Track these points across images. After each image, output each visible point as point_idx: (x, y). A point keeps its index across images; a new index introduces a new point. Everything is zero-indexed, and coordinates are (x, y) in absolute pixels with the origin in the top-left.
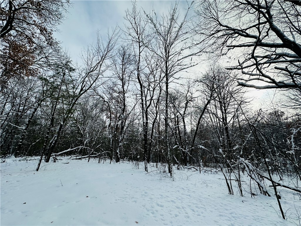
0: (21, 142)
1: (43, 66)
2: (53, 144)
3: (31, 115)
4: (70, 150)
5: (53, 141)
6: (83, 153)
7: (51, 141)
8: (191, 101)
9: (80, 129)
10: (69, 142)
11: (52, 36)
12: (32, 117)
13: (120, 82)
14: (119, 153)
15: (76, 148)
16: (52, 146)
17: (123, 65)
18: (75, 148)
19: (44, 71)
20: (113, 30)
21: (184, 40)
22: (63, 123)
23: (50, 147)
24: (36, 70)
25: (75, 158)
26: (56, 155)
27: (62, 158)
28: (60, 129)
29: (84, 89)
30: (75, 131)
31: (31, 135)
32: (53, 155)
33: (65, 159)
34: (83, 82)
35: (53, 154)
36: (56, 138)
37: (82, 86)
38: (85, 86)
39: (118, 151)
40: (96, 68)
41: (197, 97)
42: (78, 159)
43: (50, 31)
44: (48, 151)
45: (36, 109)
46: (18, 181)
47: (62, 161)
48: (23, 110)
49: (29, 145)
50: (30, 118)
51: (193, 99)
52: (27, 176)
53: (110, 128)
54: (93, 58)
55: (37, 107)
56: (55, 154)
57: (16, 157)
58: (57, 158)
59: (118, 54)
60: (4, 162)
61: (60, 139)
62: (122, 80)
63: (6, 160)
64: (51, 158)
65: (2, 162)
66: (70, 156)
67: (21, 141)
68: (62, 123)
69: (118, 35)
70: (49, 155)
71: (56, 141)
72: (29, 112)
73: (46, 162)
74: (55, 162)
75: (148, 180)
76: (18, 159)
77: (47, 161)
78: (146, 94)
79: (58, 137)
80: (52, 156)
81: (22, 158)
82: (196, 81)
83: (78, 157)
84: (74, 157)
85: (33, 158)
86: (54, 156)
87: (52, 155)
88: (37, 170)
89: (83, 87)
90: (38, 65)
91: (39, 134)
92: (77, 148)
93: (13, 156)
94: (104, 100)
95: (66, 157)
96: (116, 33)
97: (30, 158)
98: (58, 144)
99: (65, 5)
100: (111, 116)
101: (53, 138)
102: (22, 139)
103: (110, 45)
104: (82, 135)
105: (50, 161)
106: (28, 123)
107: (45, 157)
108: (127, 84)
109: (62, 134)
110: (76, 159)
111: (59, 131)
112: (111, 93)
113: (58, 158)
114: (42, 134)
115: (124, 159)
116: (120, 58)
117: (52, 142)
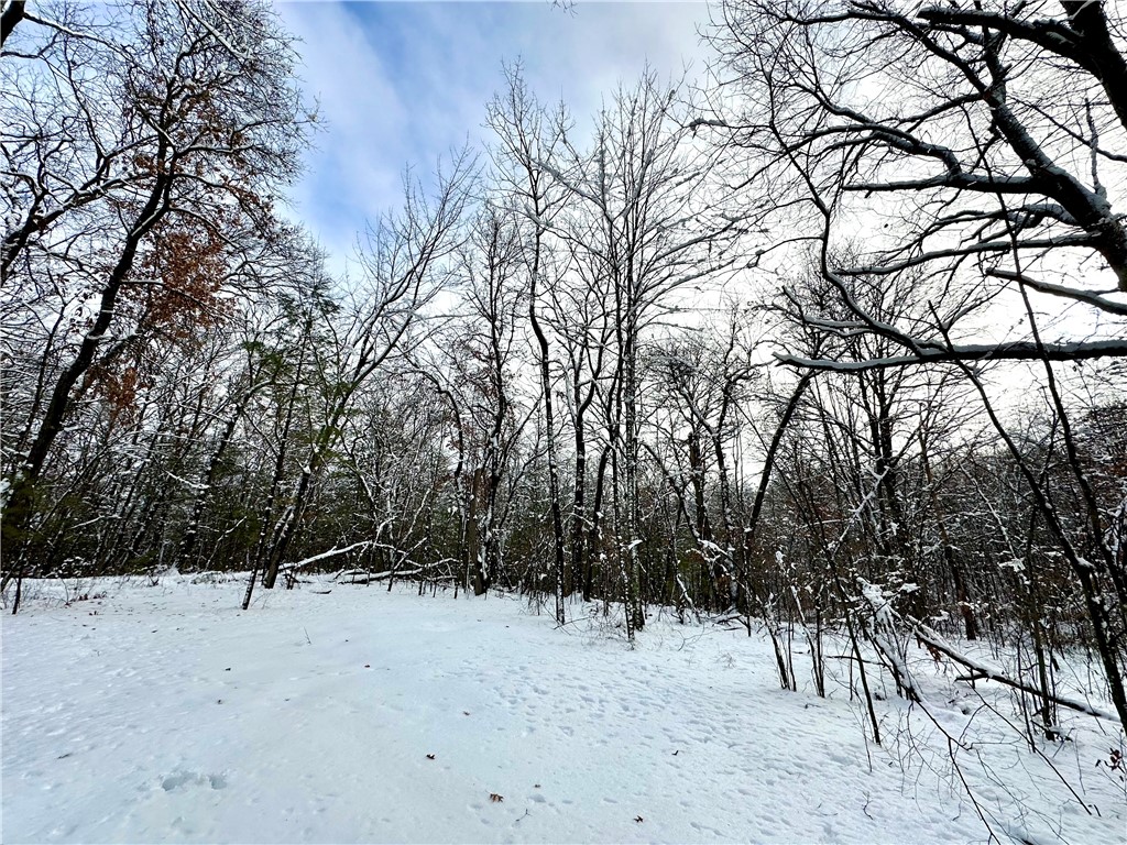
0: (193, 528)
1: (247, 289)
2: (282, 534)
3: (219, 444)
4: (336, 552)
5: (283, 525)
6: (376, 564)
7: (279, 524)
8: (747, 379)
9: (363, 485)
10: (330, 526)
11: (273, 212)
12: (222, 448)
13: (485, 327)
14: (485, 565)
15: (352, 547)
16: (283, 538)
17: (492, 267)
18: (349, 548)
19: (252, 303)
20: (456, 158)
21: (686, 180)
22: (312, 467)
23: (275, 542)
24: (229, 304)
25: (349, 578)
26: (292, 568)
27: (310, 578)
28: (303, 486)
29: (370, 357)
30: (350, 489)
31: (221, 506)
32: (285, 569)
33: (320, 580)
34: (368, 337)
35: (286, 565)
36: (292, 515)
37: (363, 350)
38: (371, 348)
39: (480, 559)
40: (407, 287)
41: (766, 364)
42: (358, 582)
43: (266, 200)
44: (271, 553)
45: (231, 425)
46: (203, 630)
47: (311, 587)
48: (195, 426)
49: (215, 536)
50: (215, 454)
51: (752, 371)
52: (223, 619)
53: (459, 480)
54: (397, 251)
55: (236, 419)
56: (289, 565)
57: (181, 572)
58: (297, 578)
59: (476, 235)
60: (155, 584)
61: (304, 516)
62: (492, 318)
63: (161, 578)
64: (278, 576)
65: (151, 583)
66: (335, 574)
67: (193, 523)
68: (307, 469)
69: (473, 173)
70: (273, 567)
71: (292, 526)
72: (210, 431)
73: (266, 587)
74: (290, 587)
75: (551, 643)
76: (190, 577)
77: (270, 584)
78: (577, 361)
79: (297, 514)
80: (282, 570)
81: (200, 576)
82: (756, 308)
83: (358, 577)
84: (346, 575)
85: (228, 576)
86: (289, 572)
87: (281, 567)
88: (245, 606)
89: (365, 352)
90: (235, 286)
91: (242, 500)
92: (356, 547)
93: (174, 570)
94: (439, 388)
95: (324, 577)
96: (464, 167)
97: (219, 576)
98: (299, 534)
99: (306, 128)
100: (461, 441)
101: (284, 517)
102: (196, 517)
103: (447, 208)
104: (372, 505)
105: (277, 584)
106: (209, 469)
107: (263, 575)
108: (507, 334)
109: (310, 501)
110: (353, 582)
111: (300, 494)
112: (458, 360)
113: (299, 577)
114: (252, 502)
115: (510, 588)
116: (482, 247)
117: (281, 528)
